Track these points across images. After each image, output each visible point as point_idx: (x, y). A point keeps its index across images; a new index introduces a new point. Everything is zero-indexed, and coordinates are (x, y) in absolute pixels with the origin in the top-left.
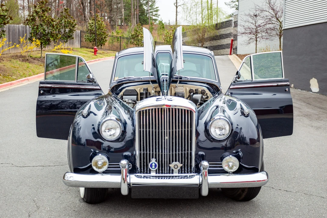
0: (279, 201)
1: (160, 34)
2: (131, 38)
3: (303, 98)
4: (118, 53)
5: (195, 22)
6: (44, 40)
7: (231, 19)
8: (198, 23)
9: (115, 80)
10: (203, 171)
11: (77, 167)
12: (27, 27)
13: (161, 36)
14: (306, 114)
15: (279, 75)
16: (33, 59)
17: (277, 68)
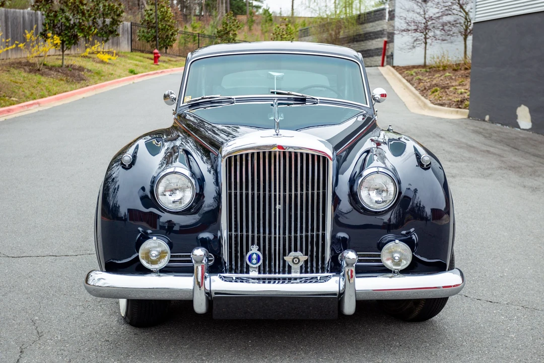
0: (479, 320)
1: (265, 30)
2: (216, 37)
3: (504, 138)
4: (192, 54)
5: (323, 11)
6: (68, 36)
7: (382, 7)
8: (328, 13)
9: (185, 102)
10: (347, 269)
11: (112, 260)
12: (38, 14)
13: (266, 34)
14: (513, 166)
15: (464, 100)
16: (48, 68)
17: (461, 89)
